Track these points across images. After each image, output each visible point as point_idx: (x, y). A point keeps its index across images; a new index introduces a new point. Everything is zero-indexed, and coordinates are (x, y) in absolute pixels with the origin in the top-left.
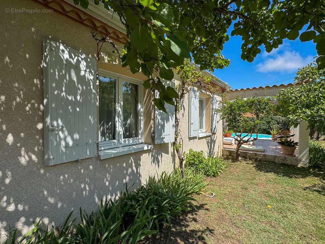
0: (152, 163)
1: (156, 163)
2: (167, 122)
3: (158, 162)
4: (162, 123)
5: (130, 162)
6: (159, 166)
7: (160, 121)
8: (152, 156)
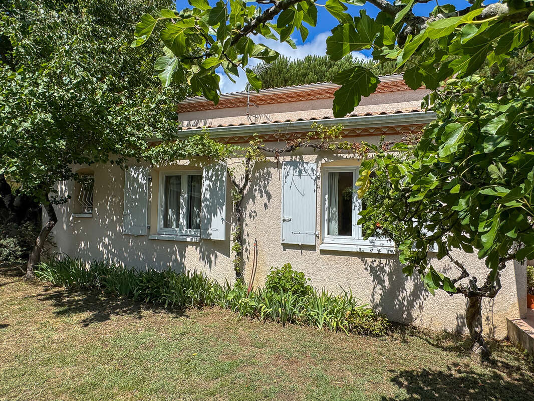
0: (200, 259)
1: (207, 262)
2: (214, 216)
3: (210, 262)
4: (209, 217)
5: (174, 249)
6: (210, 267)
7: (206, 214)
8: (201, 251)
